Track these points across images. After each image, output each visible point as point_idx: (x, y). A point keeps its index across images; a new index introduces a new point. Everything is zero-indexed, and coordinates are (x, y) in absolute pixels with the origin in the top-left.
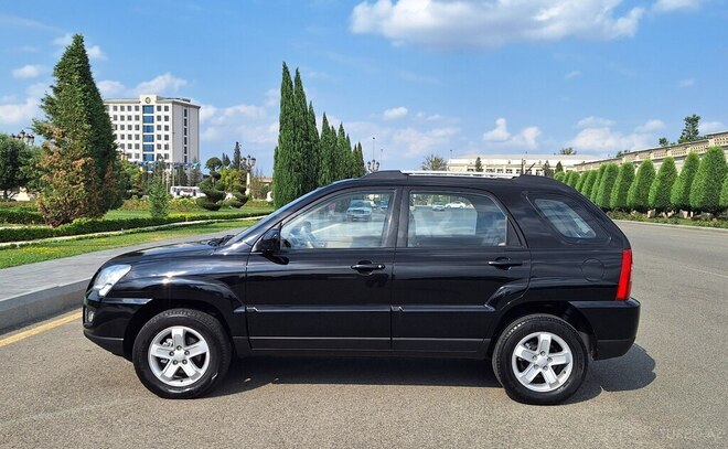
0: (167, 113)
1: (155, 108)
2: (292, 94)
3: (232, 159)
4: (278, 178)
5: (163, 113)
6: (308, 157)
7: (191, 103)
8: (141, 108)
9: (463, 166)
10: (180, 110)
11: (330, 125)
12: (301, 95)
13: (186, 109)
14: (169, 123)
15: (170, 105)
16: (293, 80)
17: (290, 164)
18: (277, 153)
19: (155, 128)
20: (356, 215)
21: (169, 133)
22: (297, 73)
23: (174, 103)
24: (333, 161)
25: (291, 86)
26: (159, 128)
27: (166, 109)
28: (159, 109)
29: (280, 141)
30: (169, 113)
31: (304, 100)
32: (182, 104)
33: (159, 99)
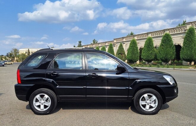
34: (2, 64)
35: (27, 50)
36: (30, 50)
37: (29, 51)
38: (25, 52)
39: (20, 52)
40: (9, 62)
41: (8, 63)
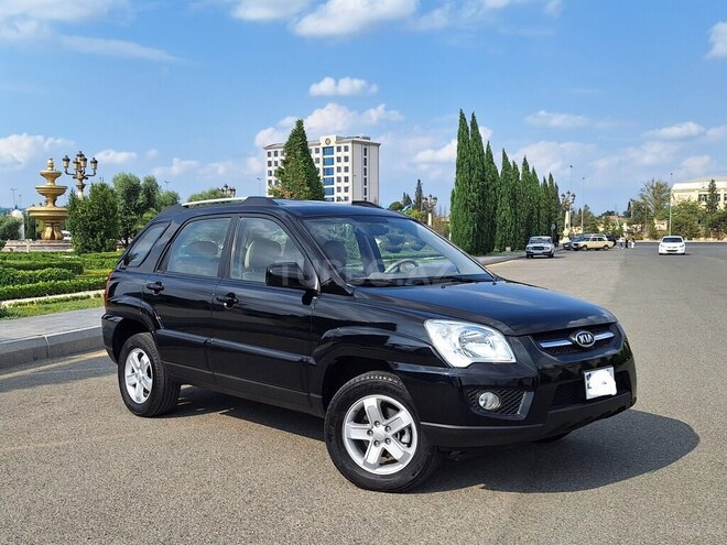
0: (347, 154)
1: (335, 149)
2: (469, 138)
3: (413, 198)
4: (454, 218)
5: (342, 154)
6: (483, 197)
7: (371, 141)
8: (321, 150)
9: (693, 190)
10: (360, 149)
11: (510, 160)
12: (477, 138)
13: (366, 146)
14: (349, 164)
15: (350, 145)
16: (469, 125)
17: (466, 205)
18: (453, 195)
19: (335, 170)
20: (535, 252)
21: (349, 174)
22: (473, 117)
23: (353, 142)
24: (514, 197)
25: (467, 131)
26: (339, 169)
27: (346, 149)
28: (339, 149)
29: (457, 184)
30: (349, 154)
31: (481, 143)
32: (362, 143)
33: (339, 139)
34: (542, 248)
35: (707, 185)
36: (719, 185)
37: (712, 188)
38: (694, 197)
39: (676, 195)
40: (594, 240)
41: (590, 244)
